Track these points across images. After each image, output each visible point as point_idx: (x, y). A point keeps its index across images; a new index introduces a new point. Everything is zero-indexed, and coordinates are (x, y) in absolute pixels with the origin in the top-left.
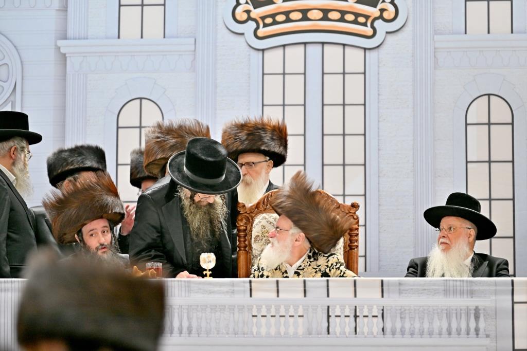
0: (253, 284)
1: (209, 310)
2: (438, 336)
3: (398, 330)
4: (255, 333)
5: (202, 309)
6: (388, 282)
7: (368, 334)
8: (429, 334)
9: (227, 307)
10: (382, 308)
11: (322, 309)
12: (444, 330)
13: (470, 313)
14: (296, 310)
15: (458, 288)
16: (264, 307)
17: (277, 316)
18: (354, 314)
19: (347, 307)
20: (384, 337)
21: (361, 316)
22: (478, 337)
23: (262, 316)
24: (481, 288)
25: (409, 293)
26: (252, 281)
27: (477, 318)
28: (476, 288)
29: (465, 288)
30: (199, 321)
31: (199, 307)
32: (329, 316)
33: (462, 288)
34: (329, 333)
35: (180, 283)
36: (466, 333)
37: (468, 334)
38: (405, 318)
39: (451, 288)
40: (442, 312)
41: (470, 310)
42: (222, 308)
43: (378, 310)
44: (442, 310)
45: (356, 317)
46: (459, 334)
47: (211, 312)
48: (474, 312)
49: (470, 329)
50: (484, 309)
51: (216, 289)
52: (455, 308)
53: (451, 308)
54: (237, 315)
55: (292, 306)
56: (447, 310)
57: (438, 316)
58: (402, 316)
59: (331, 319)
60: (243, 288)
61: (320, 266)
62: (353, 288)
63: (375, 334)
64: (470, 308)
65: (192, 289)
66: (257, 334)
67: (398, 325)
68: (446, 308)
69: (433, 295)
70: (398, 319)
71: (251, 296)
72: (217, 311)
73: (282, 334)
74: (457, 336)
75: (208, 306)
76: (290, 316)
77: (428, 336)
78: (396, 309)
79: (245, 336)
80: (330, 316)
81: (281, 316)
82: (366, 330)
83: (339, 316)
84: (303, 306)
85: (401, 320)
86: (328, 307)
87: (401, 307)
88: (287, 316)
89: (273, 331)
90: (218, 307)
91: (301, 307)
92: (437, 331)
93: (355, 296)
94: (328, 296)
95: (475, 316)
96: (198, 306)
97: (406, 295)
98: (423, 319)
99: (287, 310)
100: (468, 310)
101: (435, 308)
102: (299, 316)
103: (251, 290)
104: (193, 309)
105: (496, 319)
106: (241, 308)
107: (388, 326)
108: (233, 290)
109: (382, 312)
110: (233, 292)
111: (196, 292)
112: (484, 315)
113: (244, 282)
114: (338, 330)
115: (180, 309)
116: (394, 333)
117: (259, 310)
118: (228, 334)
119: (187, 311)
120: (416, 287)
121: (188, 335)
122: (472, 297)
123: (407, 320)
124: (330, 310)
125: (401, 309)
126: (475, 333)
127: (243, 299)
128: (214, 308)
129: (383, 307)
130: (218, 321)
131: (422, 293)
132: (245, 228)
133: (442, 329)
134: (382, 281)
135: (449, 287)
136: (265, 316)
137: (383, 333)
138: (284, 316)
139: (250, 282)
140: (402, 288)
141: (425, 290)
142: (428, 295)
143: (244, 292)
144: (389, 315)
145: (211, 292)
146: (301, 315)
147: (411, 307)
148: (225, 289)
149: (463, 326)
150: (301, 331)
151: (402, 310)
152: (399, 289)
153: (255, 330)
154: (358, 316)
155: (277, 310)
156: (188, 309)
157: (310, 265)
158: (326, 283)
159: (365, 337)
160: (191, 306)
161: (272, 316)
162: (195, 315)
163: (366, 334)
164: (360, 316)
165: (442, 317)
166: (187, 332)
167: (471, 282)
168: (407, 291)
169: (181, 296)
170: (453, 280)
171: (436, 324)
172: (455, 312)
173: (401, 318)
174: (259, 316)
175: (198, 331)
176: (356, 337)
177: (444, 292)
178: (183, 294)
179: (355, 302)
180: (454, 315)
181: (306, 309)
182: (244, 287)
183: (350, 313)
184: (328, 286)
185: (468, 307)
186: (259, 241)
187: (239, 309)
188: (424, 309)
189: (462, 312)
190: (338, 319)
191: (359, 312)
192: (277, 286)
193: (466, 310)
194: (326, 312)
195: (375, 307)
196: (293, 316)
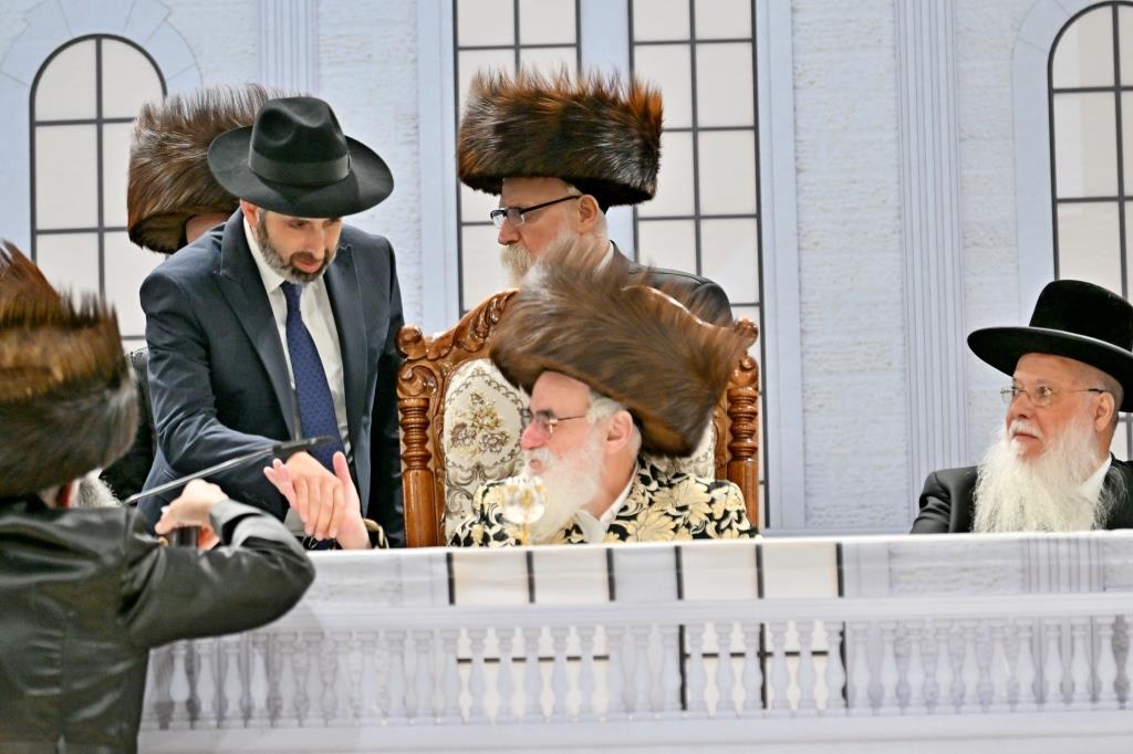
0: (457, 565)
1: (328, 645)
2: (1007, 707)
3: (889, 693)
4: (466, 713)
5: (309, 644)
6: (857, 548)
7: (799, 707)
8: (981, 703)
9: (381, 635)
10: (840, 628)
11: (664, 635)
12: (1025, 689)
13: (1100, 638)
14: (586, 640)
15: (1064, 563)
16: (491, 632)
17: (532, 659)
18: (755, 648)
19: (737, 626)
20: (848, 715)
21: (779, 654)
22: (1122, 708)
23: (487, 660)
25: (921, 582)
26: (453, 556)
27: (1119, 651)
28: (1114, 561)
29: (1084, 562)
30: (301, 679)
31: (300, 639)
32: (683, 656)
33: (1074, 563)
34: (684, 705)
36: (1089, 696)
37: (1094, 699)
38: (908, 656)
39: (1044, 564)
40: (1016, 634)
41: (1100, 626)
42: (368, 639)
43: (830, 632)
44: (1019, 629)
45: (763, 655)
46: (1068, 700)
47: (335, 652)
48: (1111, 632)
49: (1100, 683)
51: (349, 581)
52: (1057, 622)
53: (1048, 622)
54: (411, 659)
55: (573, 630)
56: (1031, 629)
57: (1006, 647)
58: (901, 650)
59: (689, 665)
60: (426, 579)
61: (686, 508)
62: (753, 571)
63: (821, 706)
64: (1100, 621)
66: (472, 714)
67: (889, 678)
68: (1028, 623)
69: (990, 585)
70: (889, 661)
71: (452, 600)
72: (352, 649)
73: (548, 711)
74: (1062, 705)
75: (327, 634)
76: (570, 659)
77: (978, 708)
78: (883, 631)
79: (439, 720)
80: (688, 656)
81: (542, 659)
82: (793, 694)
83: (714, 655)
84: (607, 628)
85: (898, 664)
86: (682, 629)
87: (898, 622)
88: (561, 658)
89: (519, 705)
90: (355, 636)
91: (600, 629)
92: (1005, 694)
93: (761, 593)
94: (680, 595)
95: (1113, 645)
96: (296, 634)
97: (910, 587)
98: (962, 657)
99: (559, 641)
100: (1093, 626)
101: (995, 624)
102: (597, 658)
103: (451, 583)
104: (282, 644)
106: (424, 639)
107: (860, 680)
108: (401, 585)
109: (839, 639)
110: (399, 590)
113: (431, 559)
114: (711, 696)
115: (243, 645)
116: (875, 702)
117: (477, 642)
118: (386, 715)
119: (263, 651)
120: (939, 563)
121: (268, 722)
122: (1104, 589)
123: (915, 661)
124: (687, 637)
125: (894, 631)
126: (1115, 696)
127: (428, 610)
128: (345, 639)
129: (844, 624)
131: (955, 581)
132: (421, 403)
133: (1017, 686)
134: (839, 548)
135: (1037, 558)
137: (842, 702)
138: (550, 659)
139: (449, 558)
140: (898, 565)
141: (965, 570)
142: (974, 584)
143: (432, 589)
144: (860, 648)
146: (601, 653)
147: (924, 622)
148: (377, 580)
149: (1081, 675)
150: (602, 700)
151: (900, 634)
152: (890, 570)
153: (466, 701)
154: (770, 654)
155: (531, 639)
156: (266, 645)
157: (651, 504)
158: (671, 558)
159: (793, 715)
160: (275, 635)
161: (515, 660)
162: (287, 661)
163: (794, 707)
164: (776, 654)
165: (1018, 650)
166: (267, 714)
167: (1098, 542)
168: (912, 574)
170: (1048, 541)
171: (1001, 674)
172: (1057, 634)
173: (897, 656)
174: (478, 659)
175: (297, 709)
176: (764, 716)
177: (1020, 575)
179: (761, 611)
180: (1053, 645)
181: (615, 635)
182: (431, 573)
183: (747, 645)
184: (678, 565)
185: (1092, 618)
186: (467, 441)
187: (419, 642)
188: (964, 629)
189: (1076, 633)
190: (710, 663)
191: (773, 641)
192: (530, 569)
193: (1089, 628)
194: (675, 643)
195: (819, 625)
196: (577, 658)
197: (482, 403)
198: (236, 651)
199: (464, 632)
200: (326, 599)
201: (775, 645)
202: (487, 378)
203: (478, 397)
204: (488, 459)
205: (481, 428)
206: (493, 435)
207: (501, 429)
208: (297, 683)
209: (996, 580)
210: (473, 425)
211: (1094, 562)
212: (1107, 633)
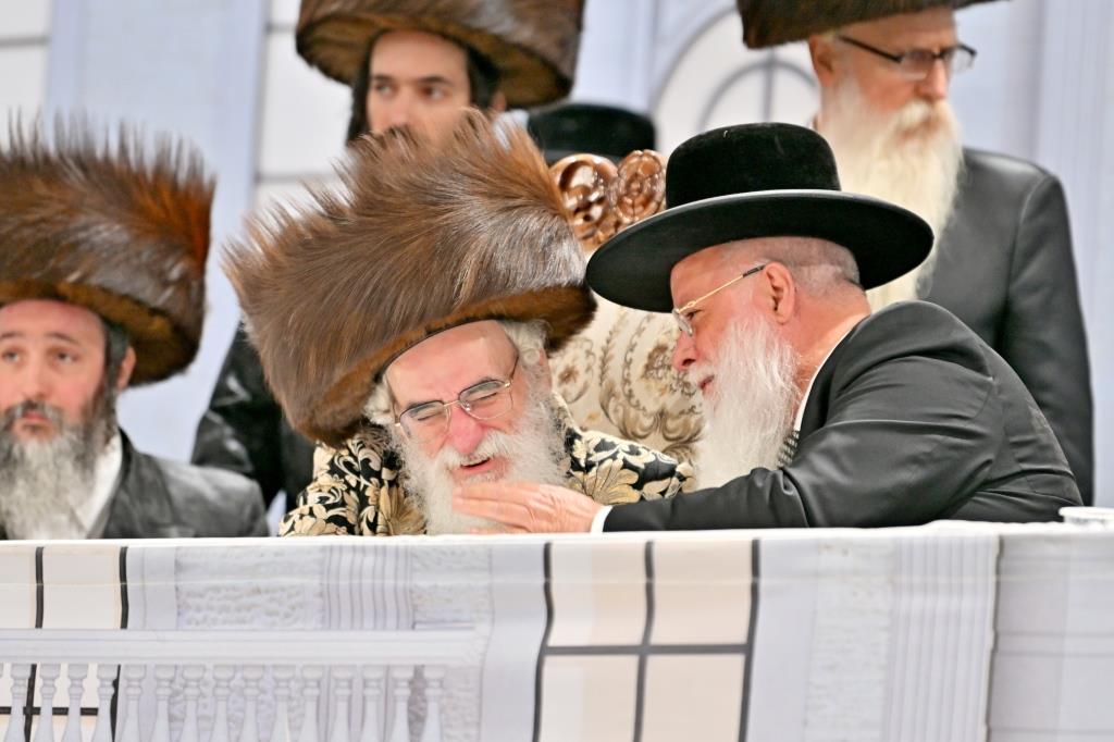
6: (143, 556)
10: (114, 675)
13: (395, 700)
15: (367, 582)
21: (46, 711)
24: (440, 584)
25: (211, 608)
27: (416, 721)
28: (422, 582)
29: (389, 583)
33: (378, 582)
38: (183, 720)
39: (344, 583)
40: (301, 691)
41: (396, 681)
43: (103, 681)
44: (306, 683)
48: (406, 692)
50: (441, 681)
52: (349, 674)
53: (338, 674)
56: (319, 683)
57: (290, 710)
58: (176, 711)
64: (397, 673)
68: (318, 674)
69: (287, 616)
70: (162, 724)
78: (159, 680)
85: (171, 730)
87: (175, 668)
93: (39, 624)
95: (410, 711)
97: (199, 616)
98: (241, 723)
100: (388, 682)
101: (281, 675)
105: (479, 724)
109: (111, 691)
112: (441, 711)
120: (228, 581)
122: (413, 626)
123: (189, 727)
125: (172, 681)
129: (119, 668)
131: (249, 609)
135: (339, 574)
140: (189, 582)
141: (258, 591)
142: (270, 614)
144: (133, 705)
147: (204, 669)
151: (177, 687)
152: (177, 589)
164: (43, 711)
165: (303, 715)
168: (201, 596)
170: (354, 549)
172: (346, 692)
173: (171, 718)
177: (319, 601)
179: (36, 647)
180: (342, 707)
183: (15, 696)
185: (388, 669)
188: (246, 680)
189: (370, 692)
191: (41, 690)
193: (383, 684)
195: (93, 668)
209: (293, 608)
211: (401, 583)
212: (404, 692)
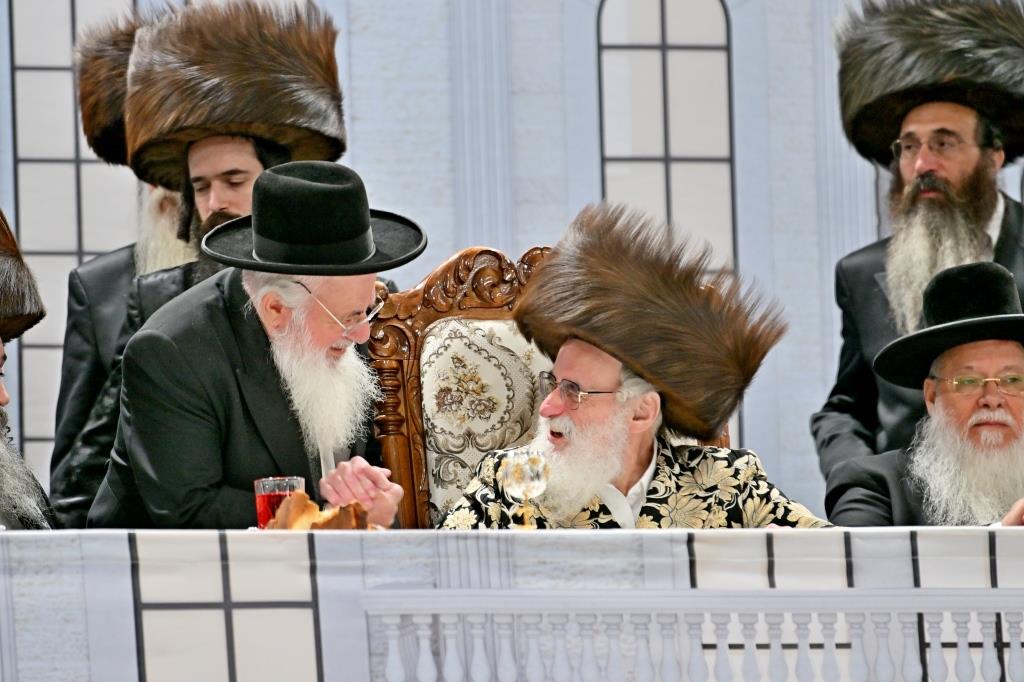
0: (696, 546)
1: (573, 628)
5: (554, 627)
9: (626, 618)
11: (904, 623)
14: (828, 627)
16: (734, 617)
17: (776, 646)
18: (993, 639)
19: (974, 615)
23: (731, 646)
26: (696, 537)
30: (548, 663)
31: (545, 620)
32: (923, 646)
35: (482, 543)
42: (613, 622)
45: (1001, 646)
47: (580, 635)
51: (591, 562)
54: (656, 644)
55: (814, 616)
59: (930, 655)
60: (668, 560)
61: (715, 488)
62: (986, 560)
65: (519, 563)
71: (693, 584)
72: (597, 632)
75: (572, 615)
76: (813, 646)
80: (928, 645)
81: (786, 646)
83: (953, 645)
84: (847, 615)
86: (920, 616)
88: (804, 646)
90: (599, 619)
91: (841, 616)
93: (994, 583)
94: (917, 583)
96: (541, 616)
99: (802, 627)
102: (839, 646)
103: (692, 564)
104: (527, 626)
106: (669, 622)
108: (642, 566)
110: (640, 572)
111: (534, 574)
113: (673, 540)
115: (488, 625)
117: (721, 628)
119: (508, 632)
124: (926, 626)
127: (667, 592)
128: (590, 622)
130: (603, 663)
132: (394, 364)
136: (740, 647)
138: (794, 646)
139: (690, 539)
143: (673, 571)
145: (576, 573)
146: (843, 641)
148: (618, 562)
155: (774, 626)
156: (511, 626)
157: (678, 488)
158: (907, 543)
160: (520, 616)
161: (760, 646)
162: (533, 643)
169: (490, 587)
174: (723, 646)
178: (495, 580)
181: (856, 624)
182: (672, 555)
183: (984, 635)
184: (914, 552)
186: (454, 407)
187: (663, 626)
190: (950, 653)
191: (1009, 631)
192: (770, 553)
194: (915, 631)
196: (820, 646)
197: (464, 366)
198: (481, 632)
199: (707, 616)
200: (568, 579)
201: (1011, 635)
202: (466, 340)
203: (460, 360)
204: (478, 426)
205: (467, 393)
206: (480, 400)
207: (487, 395)
208: (545, 667)
210: (458, 390)
